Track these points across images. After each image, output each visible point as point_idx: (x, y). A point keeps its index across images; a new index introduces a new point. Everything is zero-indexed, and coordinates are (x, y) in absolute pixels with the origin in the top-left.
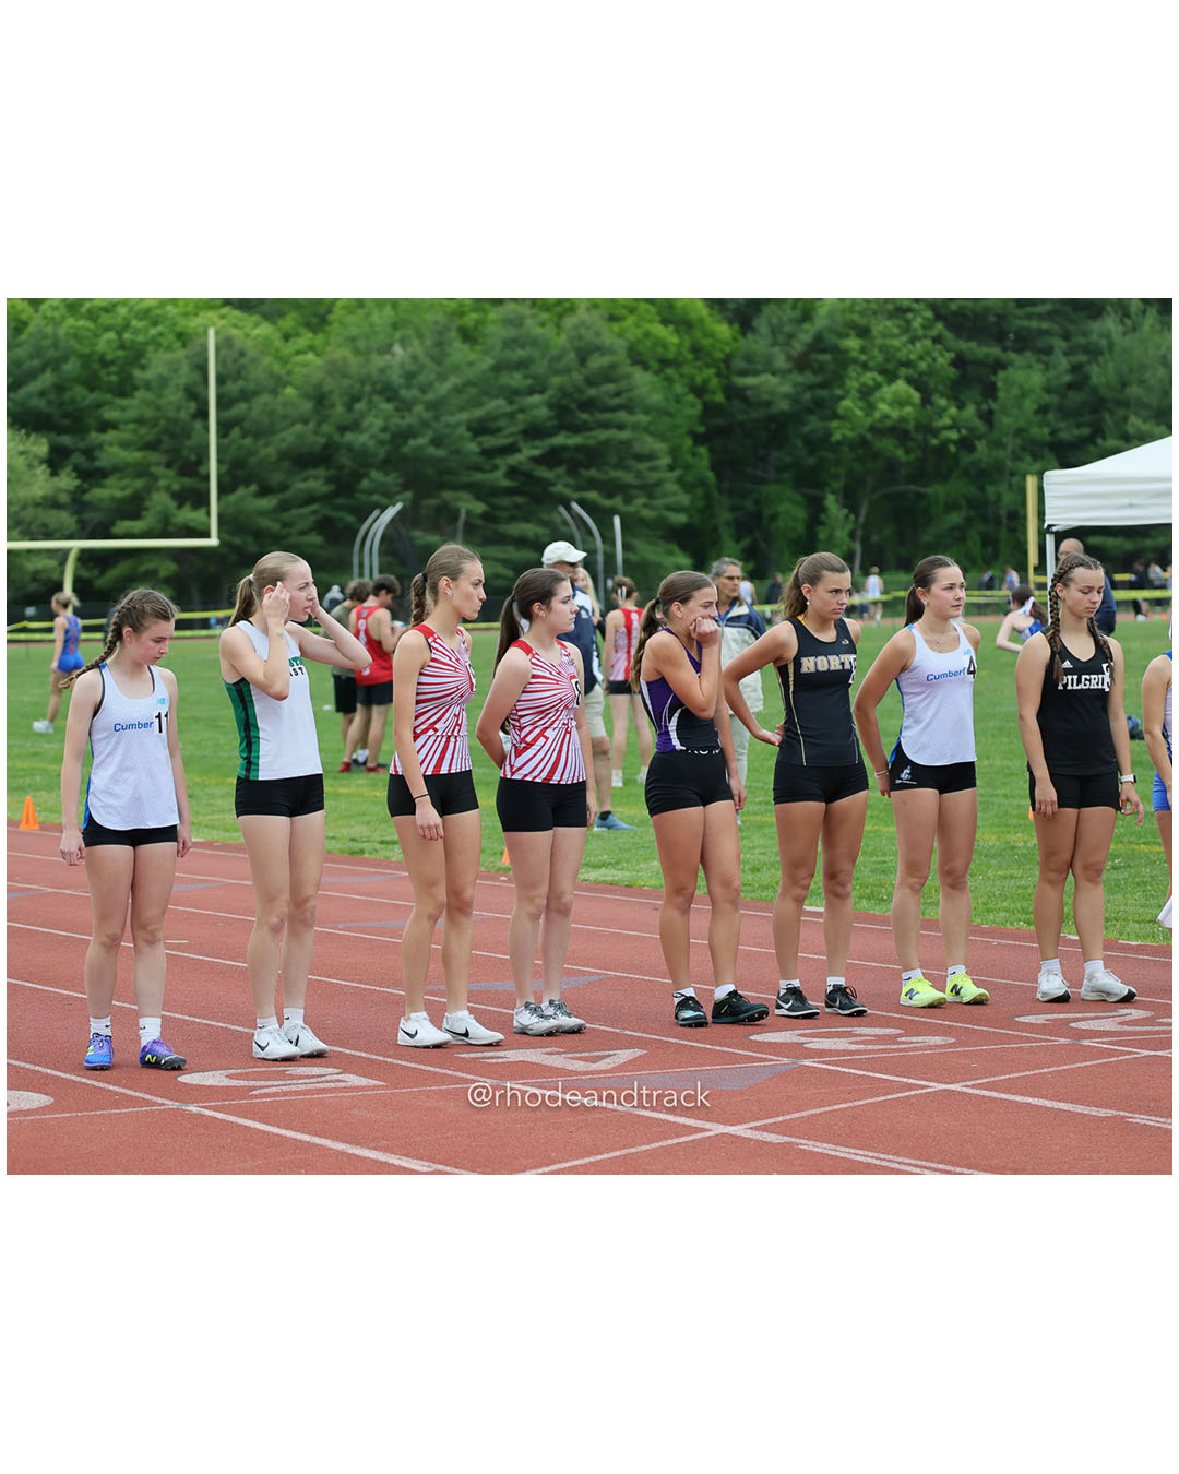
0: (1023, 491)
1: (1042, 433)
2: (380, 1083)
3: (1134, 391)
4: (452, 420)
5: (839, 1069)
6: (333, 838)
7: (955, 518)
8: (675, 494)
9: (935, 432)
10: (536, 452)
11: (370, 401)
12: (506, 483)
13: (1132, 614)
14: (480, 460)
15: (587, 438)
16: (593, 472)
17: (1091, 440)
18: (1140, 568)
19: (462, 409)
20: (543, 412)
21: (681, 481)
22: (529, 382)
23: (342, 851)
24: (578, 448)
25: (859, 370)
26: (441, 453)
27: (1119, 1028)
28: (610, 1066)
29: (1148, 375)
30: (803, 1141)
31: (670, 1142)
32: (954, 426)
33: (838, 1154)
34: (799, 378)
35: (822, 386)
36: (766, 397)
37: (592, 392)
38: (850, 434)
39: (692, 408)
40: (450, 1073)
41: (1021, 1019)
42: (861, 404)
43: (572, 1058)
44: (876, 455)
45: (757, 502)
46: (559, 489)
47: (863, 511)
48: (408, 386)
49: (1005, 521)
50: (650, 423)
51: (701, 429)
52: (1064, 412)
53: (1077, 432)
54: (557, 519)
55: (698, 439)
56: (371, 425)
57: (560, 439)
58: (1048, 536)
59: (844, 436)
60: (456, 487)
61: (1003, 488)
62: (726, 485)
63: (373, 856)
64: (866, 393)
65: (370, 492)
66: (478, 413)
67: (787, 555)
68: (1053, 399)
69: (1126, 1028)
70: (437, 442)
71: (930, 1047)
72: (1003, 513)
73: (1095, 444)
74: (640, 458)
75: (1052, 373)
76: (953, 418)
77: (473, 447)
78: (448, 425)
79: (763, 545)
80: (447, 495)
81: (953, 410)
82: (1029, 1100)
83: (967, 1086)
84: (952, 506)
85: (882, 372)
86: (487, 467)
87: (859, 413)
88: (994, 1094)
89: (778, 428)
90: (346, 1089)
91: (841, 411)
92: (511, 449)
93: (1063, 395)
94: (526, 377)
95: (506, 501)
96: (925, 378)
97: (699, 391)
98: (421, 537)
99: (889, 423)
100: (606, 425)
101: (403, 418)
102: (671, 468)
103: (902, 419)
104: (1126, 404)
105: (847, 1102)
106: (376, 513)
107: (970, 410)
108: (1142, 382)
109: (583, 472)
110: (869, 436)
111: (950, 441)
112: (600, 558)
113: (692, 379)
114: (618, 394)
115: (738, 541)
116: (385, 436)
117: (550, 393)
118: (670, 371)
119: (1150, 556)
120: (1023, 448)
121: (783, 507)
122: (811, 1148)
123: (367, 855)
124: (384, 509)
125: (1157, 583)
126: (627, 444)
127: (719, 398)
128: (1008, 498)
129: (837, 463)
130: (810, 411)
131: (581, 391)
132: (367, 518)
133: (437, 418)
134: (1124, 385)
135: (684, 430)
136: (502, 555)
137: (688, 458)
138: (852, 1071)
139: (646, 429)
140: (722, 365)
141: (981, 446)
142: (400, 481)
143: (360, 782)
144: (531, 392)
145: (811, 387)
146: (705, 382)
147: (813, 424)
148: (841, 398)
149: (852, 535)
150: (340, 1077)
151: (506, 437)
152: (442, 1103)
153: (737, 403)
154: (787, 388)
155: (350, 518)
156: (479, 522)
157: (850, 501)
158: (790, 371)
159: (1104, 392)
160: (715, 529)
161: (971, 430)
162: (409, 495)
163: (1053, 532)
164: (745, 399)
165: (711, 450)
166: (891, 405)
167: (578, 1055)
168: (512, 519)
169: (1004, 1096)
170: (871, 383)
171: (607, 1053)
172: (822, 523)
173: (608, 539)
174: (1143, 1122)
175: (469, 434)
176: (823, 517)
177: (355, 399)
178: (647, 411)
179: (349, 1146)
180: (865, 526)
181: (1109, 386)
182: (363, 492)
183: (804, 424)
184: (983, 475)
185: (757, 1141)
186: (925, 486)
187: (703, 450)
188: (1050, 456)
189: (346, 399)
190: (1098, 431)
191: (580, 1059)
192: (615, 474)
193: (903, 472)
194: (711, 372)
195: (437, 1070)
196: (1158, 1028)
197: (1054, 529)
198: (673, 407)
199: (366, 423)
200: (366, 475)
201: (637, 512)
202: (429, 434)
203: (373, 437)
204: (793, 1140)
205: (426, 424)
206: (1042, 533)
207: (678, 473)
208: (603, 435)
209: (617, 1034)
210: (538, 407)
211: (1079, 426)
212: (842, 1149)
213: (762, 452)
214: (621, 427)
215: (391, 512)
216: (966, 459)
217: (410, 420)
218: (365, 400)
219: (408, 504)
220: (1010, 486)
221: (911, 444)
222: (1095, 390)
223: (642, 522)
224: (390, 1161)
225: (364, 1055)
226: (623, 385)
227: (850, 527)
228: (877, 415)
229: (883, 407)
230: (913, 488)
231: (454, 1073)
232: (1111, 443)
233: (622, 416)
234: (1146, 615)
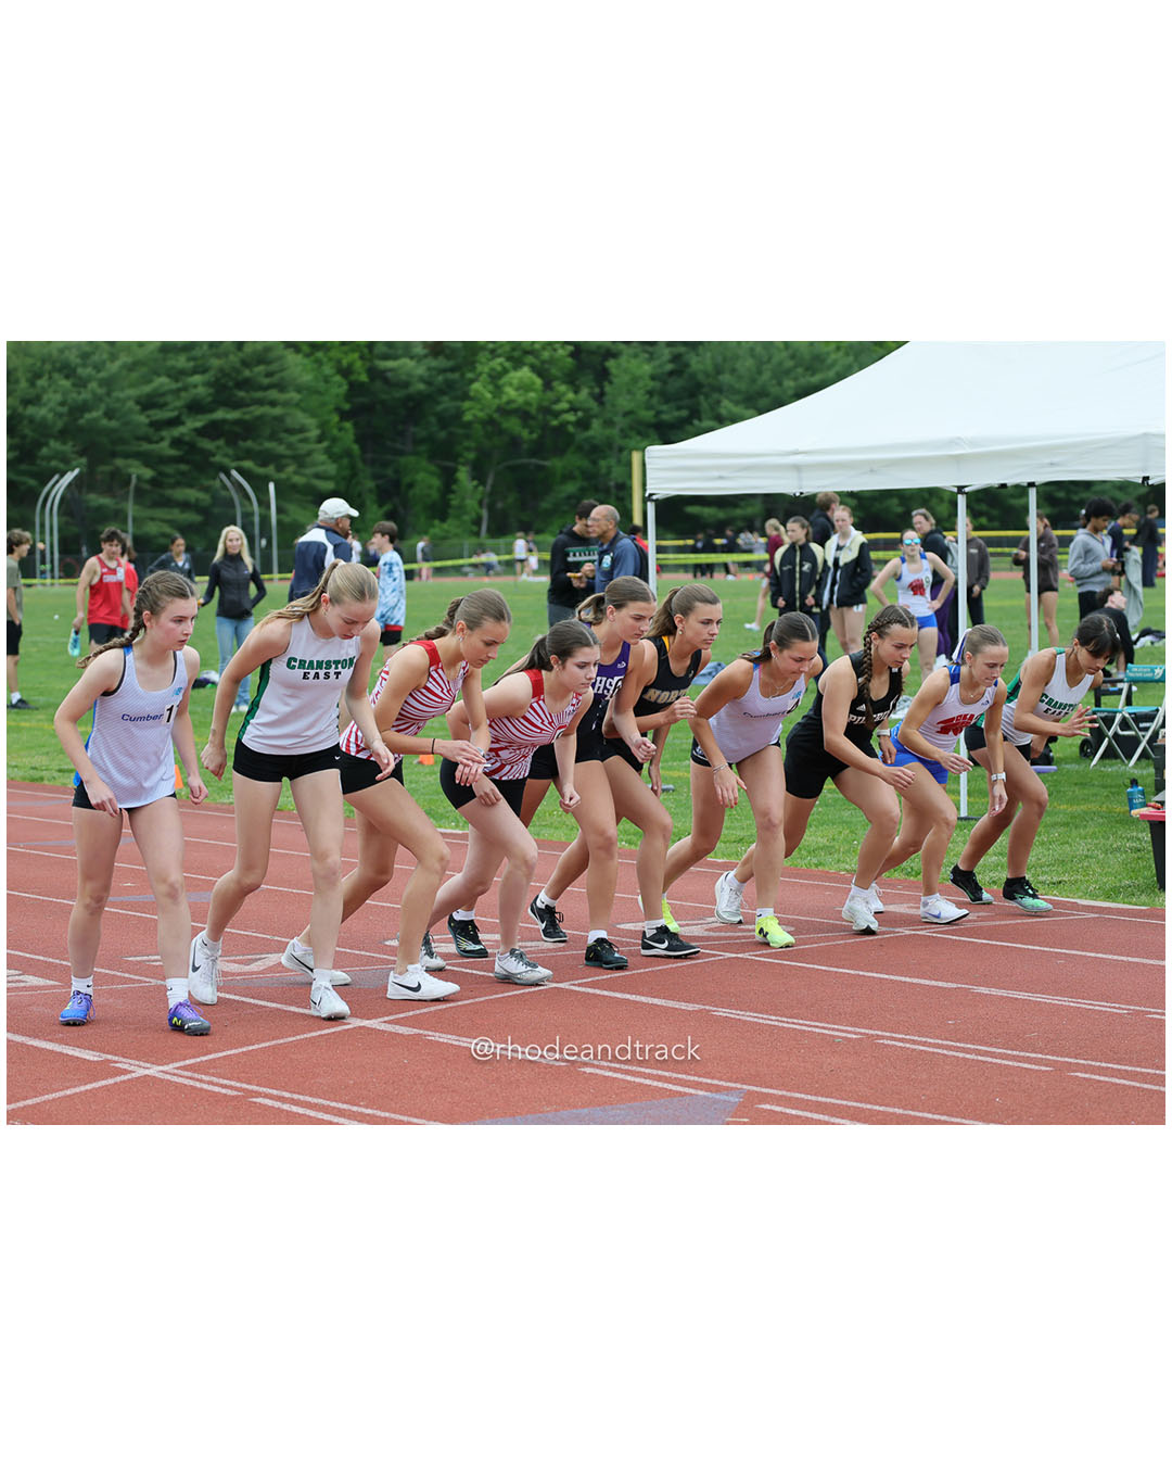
0: (629, 464)
1: (648, 415)
2: (57, 983)
3: (726, 378)
4: (122, 395)
5: (463, 970)
6: (16, 766)
7: (570, 488)
8: (323, 463)
9: (557, 414)
10: (199, 424)
11: (50, 378)
12: (173, 452)
13: (723, 574)
14: (151, 431)
15: (244, 413)
16: (249, 444)
17: (688, 420)
18: (729, 533)
19: (132, 385)
20: (201, 391)
21: (328, 451)
22: (192, 364)
23: (24, 778)
24: (237, 422)
25: (489, 356)
26: (114, 424)
27: (706, 934)
28: (262, 968)
29: (738, 365)
30: (430, 1033)
31: (314, 1034)
32: (573, 409)
33: (461, 1044)
34: (434, 363)
35: (452, 370)
36: (404, 377)
37: (247, 373)
38: (481, 415)
39: (339, 387)
40: (119, 974)
41: (622, 926)
42: (491, 387)
43: (228, 961)
44: (501, 432)
45: (397, 472)
46: (217, 459)
47: (490, 481)
48: (84, 365)
49: (613, 491)
50: (301, 400)
51: (347, 407)
52: (666, 398)
53: (677, 414)
54: (217, 484)
55: (344, 416)
56: (49, 400)
57: (220, 414)
58: (649, 504)
59: (475, 416)
60: (127, 456)
61: (612, 461)
62: (369, 456)
63: (51, 783)
64: (495, 378)
65: (49, 459)
66: (147, 389)
67: (422, 519)
68: (657, 385)
69: (712, 934)
70: (109, 414)
71: (542, 951)
72: (612, 484)
73: (691, 424)
74: (291, 431)
75: (657, 363)
76: (570, 402)
77: (143, 419)
78: (118, 400)
79: (401, 510)
80: (119, 462)
81: (571, 396)
82: (628, 996)
83: (574, 985)
84: (568, 477)
85: (509, 359)
86: (155, 438)
87: (489, 396)
88: (598, 992)
89: (415, 407)
90: (25, 989)
91: (472, 394)
92: (175, 422)
93: (665, 383)
94: (189, 359)
95: (169, 469)
96: (546, 366)
97: (346, 372)
98: (96, 499)
99: (513, 406)
100: (260, 402)
101: (79, 393)
102: (320, 440)
103: (528, 403)
104: (719, 389)
105: (469, 998)
106: (56, 477)
107: (584, 392)
108: (733, 371)
109: (241, 443)
110: (496, 416)
111: (568, 423)
112: (257, 519)
113: (339, 362)
114: (269, 375)
115: (380, 506)
116: (64, 410)
117: (212, 373)
118: (320, 354)
119: (740, 524)
120: (631, 428)
121: (420, 476)
122: (437, 1039)
123: (46, 782)
124: (62, 476)
125: (744, 547)
126: (279, 419)
127: (364, 378)
128: (617, 473)
129: (468, 437)
130: (442, 392)
131: (238, 372)
132: (48, 482)
133: (108, 394)
134: (718, 371)
135: (331, 407)
136: (169, 517)
137: (335, 432)
138: (474, 972)
139: (297, 405)
140: (366, 351)
141: (596, 424)
142: (75, 449)
143: (40, 717)
144: (195, 372)
145: (444, 371)
146: (350, 365)
147: (446, 404)
148: (472, 381)
149: (480, 503)
150: (21, 978)
151: (172, 410)
152: (111, 1000)
153: (378, 385)
154: (421, 371)
155: (32, 482)
156: (147, 487)
157: (478, 474)
158: (426, 356)
159: (701, 377)
160: (360, 495)
161: (586, 410)
162: (84, 460)
163: (653, 500)
164: (386, 381)
165: (356, 425)
166: (517, 389)
167: (232, 958)
168: (178, 484)
169: (606, 993)
170: (499, 368)
171: (258, 956)
172: (453, 492)
173: (264, 504)
174: (725, 1015)
175: (138, 408)
176: (454, 487)
177: (38, 376)
178: (299, 390)
179: (28, 1038)
180: (492, 494)
181: (707, 375)
182: (43, 458)
183: (438, 403)
184: (595, 451)
185: (391, 1033)
186: (545, 459)
187: (348, 425)
188: (653, 434)
189: (29, 375)
190: (695, 413)
191: (234, 962)
192: (269, 445)
193: (525, 446)
194: (356, 355)
195: (107, 971)
196: (740, 934)
197: (654, 497)
198: (321, 386)
199: (45, 398)
200: (46, 444)
201: (288, 479)
202: (103, 407)
203: (51, 410)
204: (421, 1032)
205: (99, 399)
206: (645, 500)
207: (325, 444)
208: (258, 411)
209: (268, 939)
210: (199, 386)
211: (679, 408)
212: (465, 1039)
213: (400, 427)
214: (273, 404)
215: (69, 477)
216: (581, 436)
217: (85, 395)
218: (46, 377)
219: (85, 470)
220: (619, 461)
221: (532, 423)
222: (693, 376)
223: (294, 487)
224: (65, 1052)
225: (42, 958)
226: (274, 367)
227: (478, 496)
228: (505, 399)
229: (511, 393)
230: (534, 461)
231: (123, 975)
232: (707, 423)
233: (273, 394)
234: (735, 575)
